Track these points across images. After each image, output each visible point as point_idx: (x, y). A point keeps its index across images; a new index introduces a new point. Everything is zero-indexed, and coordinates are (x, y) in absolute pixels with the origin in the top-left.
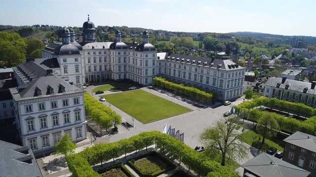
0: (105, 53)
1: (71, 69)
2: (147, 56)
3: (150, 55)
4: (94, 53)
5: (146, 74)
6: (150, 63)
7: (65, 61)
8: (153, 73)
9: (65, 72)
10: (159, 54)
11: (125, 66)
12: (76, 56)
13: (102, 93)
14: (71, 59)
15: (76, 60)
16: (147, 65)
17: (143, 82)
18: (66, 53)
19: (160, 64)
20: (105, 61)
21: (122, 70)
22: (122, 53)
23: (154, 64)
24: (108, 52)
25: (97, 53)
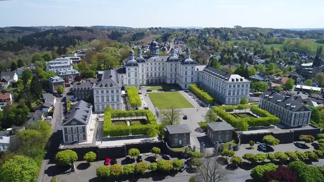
0: (163, 64)
1: (132, 75)
2: (186, 68)
3: (189, 67)
4: (155, 64)
5: (186, 81)
6: (189, 73)
7: (129, 70)
8: (192, 80)
9: (129, 76)
10: (197, 67)
11: (176, 75)
12: (136, 67)
13: (151, 91)
14: (132, 69)
15: (136, 69)
16: (186, 74)
17: (183, 86)
18: (130, 65)
19: (198, 74)
20: (163, 69)
21: (173, 76)
22: (174, 65)
23: (192, 74)
24: (165, 63)
25: (157, 64)
